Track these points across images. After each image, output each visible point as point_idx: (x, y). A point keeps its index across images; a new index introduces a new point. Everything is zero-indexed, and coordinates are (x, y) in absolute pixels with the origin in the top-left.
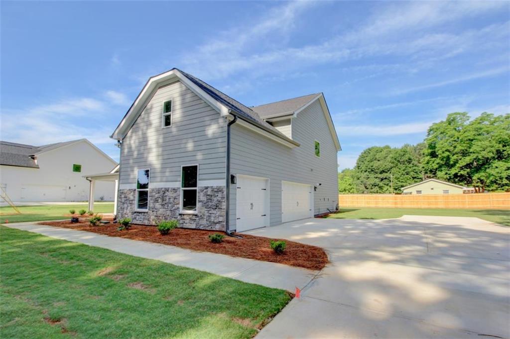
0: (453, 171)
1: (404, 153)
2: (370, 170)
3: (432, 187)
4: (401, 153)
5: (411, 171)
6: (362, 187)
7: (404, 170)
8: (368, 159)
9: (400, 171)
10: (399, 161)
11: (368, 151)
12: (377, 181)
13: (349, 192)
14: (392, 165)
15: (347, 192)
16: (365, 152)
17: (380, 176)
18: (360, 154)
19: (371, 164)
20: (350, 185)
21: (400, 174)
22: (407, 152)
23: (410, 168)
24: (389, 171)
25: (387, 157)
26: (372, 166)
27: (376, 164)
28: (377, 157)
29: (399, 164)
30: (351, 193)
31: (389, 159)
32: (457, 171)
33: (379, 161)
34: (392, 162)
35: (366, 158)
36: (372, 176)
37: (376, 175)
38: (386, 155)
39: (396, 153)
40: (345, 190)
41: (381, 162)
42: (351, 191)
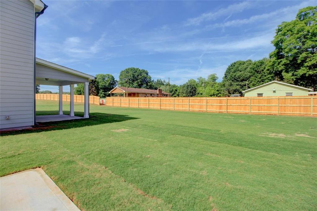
0: (301, 72)
1: (261, 64)
2: (233, 79)
3: (274, 90)
4: (259, 64)
5: (266, 79)
6: (227, 93)
7: (260, 78)
8: (232, 70)
9: (257, 79)
10: (256, 71)
11: (234, 64)
12: (238, 87)
13: (217, 96)
14: (251, 74)
15: (215, 96)
16: (231, 65)
17: (240, 83)
18: (228, 67)
19: (234, 74)
20: (218, 91)
21: (256, 81)
22: (263, 63)
23: (265, 76)
24: (248, 79)
25: (247, 68)
26: (235, 76)
27: (238, 74)
28: (240, 68)
29: (256, 73)
30: (218, 97)
31: (248, 69)
32: (305, 72)
33: (241, 71)
34: (251, 72)
35: (231, 70)
36: (235, 83)
37: (238, 83)
38: (247, 67)
39: (255, 64)
40: (214, 95)
41: (242, 72)
42: (218, 96)
